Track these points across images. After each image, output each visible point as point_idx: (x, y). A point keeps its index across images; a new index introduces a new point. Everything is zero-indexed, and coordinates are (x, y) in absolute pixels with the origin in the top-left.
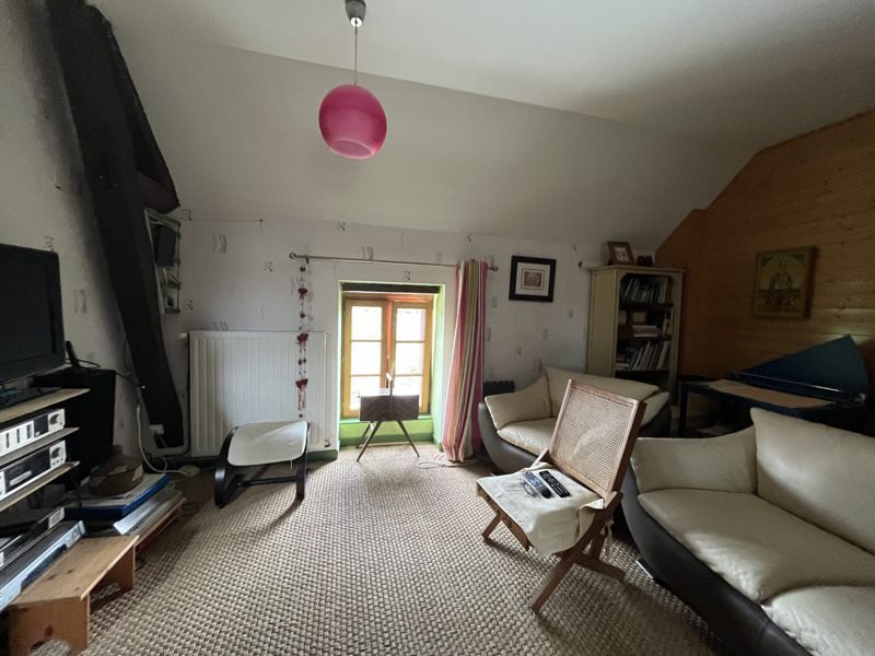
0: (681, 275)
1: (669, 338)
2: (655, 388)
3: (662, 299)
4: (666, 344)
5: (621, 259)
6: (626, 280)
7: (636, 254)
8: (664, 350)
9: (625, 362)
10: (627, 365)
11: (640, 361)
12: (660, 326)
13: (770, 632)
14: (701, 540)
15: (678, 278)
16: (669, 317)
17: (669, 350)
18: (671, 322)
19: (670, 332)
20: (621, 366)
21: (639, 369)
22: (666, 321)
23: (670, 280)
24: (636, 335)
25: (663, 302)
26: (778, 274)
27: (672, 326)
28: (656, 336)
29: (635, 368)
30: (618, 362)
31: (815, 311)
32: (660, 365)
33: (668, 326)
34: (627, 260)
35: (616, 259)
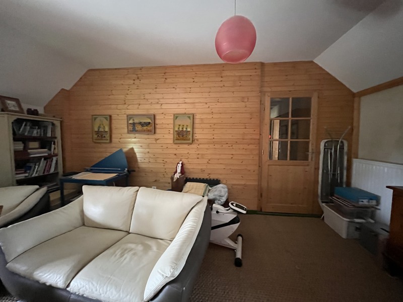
0: (59, 122)
1: (56, 155)
2: (37, 187)
3: (49, 135)
4: (54, 159)
5: (13, 108)
6: (18, 122)
7: (25, 107)
8: (54, 162)
9: (25, 172)
10: (27, 175)
11: (37, 171)
12: (50, 149)
13: (72, 297)
14: (41, 272)
15: (58, 124)
16: (54, 144)
17: (57, 161)
18: (56, 146)
19: (56, 152)
20: (22, 176)
21: (37, 175)
22: (53, 146)
23: (53, 124)
24: (32, 156)
25: (50, 136)
26: (100, 125)
27: (57, 148)
28: (47, 155)
29: (33, 175)
30: (17, 174)
31: (114, 140)
32: (52, 170)
33: (55, 149)
34: (17, 109)
35: (7, 108)
